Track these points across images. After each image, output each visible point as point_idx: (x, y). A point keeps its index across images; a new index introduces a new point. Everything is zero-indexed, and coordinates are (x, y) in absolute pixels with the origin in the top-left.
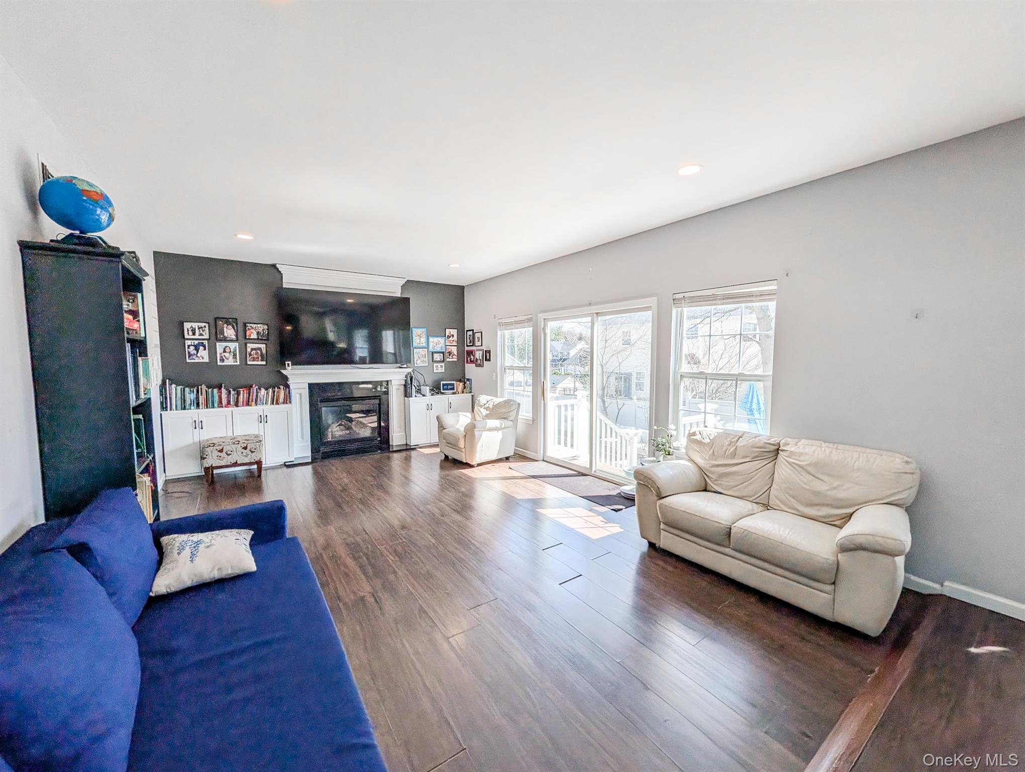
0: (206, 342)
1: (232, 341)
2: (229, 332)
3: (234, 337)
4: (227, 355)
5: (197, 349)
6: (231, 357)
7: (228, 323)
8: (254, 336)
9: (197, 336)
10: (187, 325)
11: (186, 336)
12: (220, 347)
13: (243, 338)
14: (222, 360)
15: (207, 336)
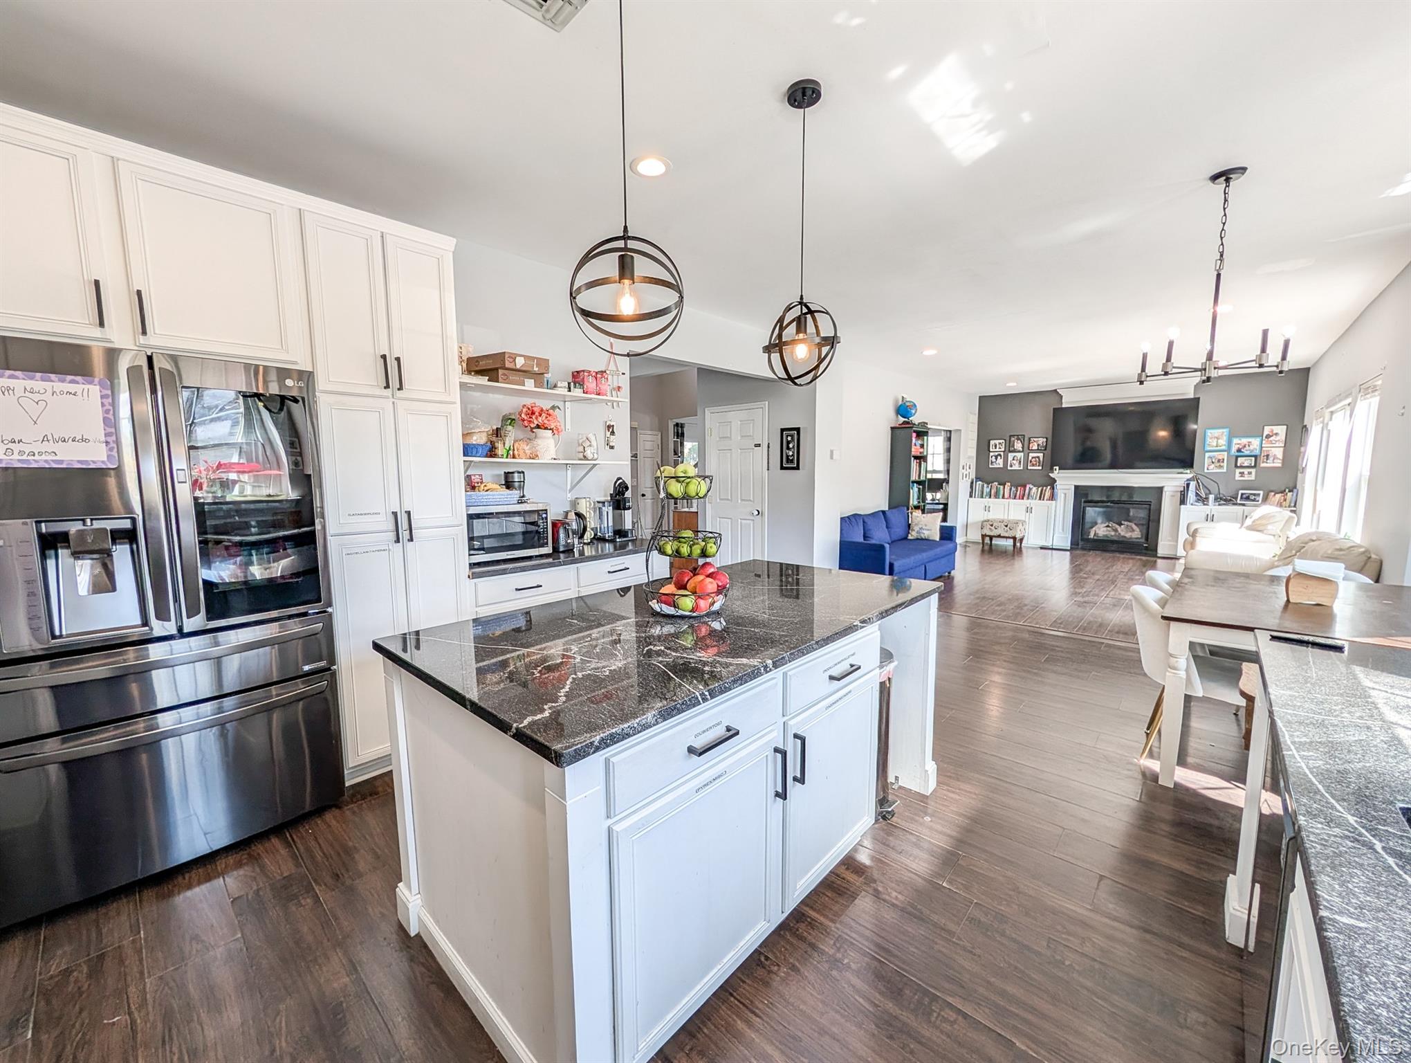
0: (1002, 453)
1: (1019, 452)
2: (1018, 445)
3: (1021, 449)
4: (1014, 462)
5: (996, 459)
6: (1017, 464)
7: (1018, 439)
8: (1035, 447)
9: (997, 450)
10: (992, 442)
11: (991, 450)
12: (1011, 456)
13: (1027, 449)
14: (1011, 466)
15: (1003, 449)
